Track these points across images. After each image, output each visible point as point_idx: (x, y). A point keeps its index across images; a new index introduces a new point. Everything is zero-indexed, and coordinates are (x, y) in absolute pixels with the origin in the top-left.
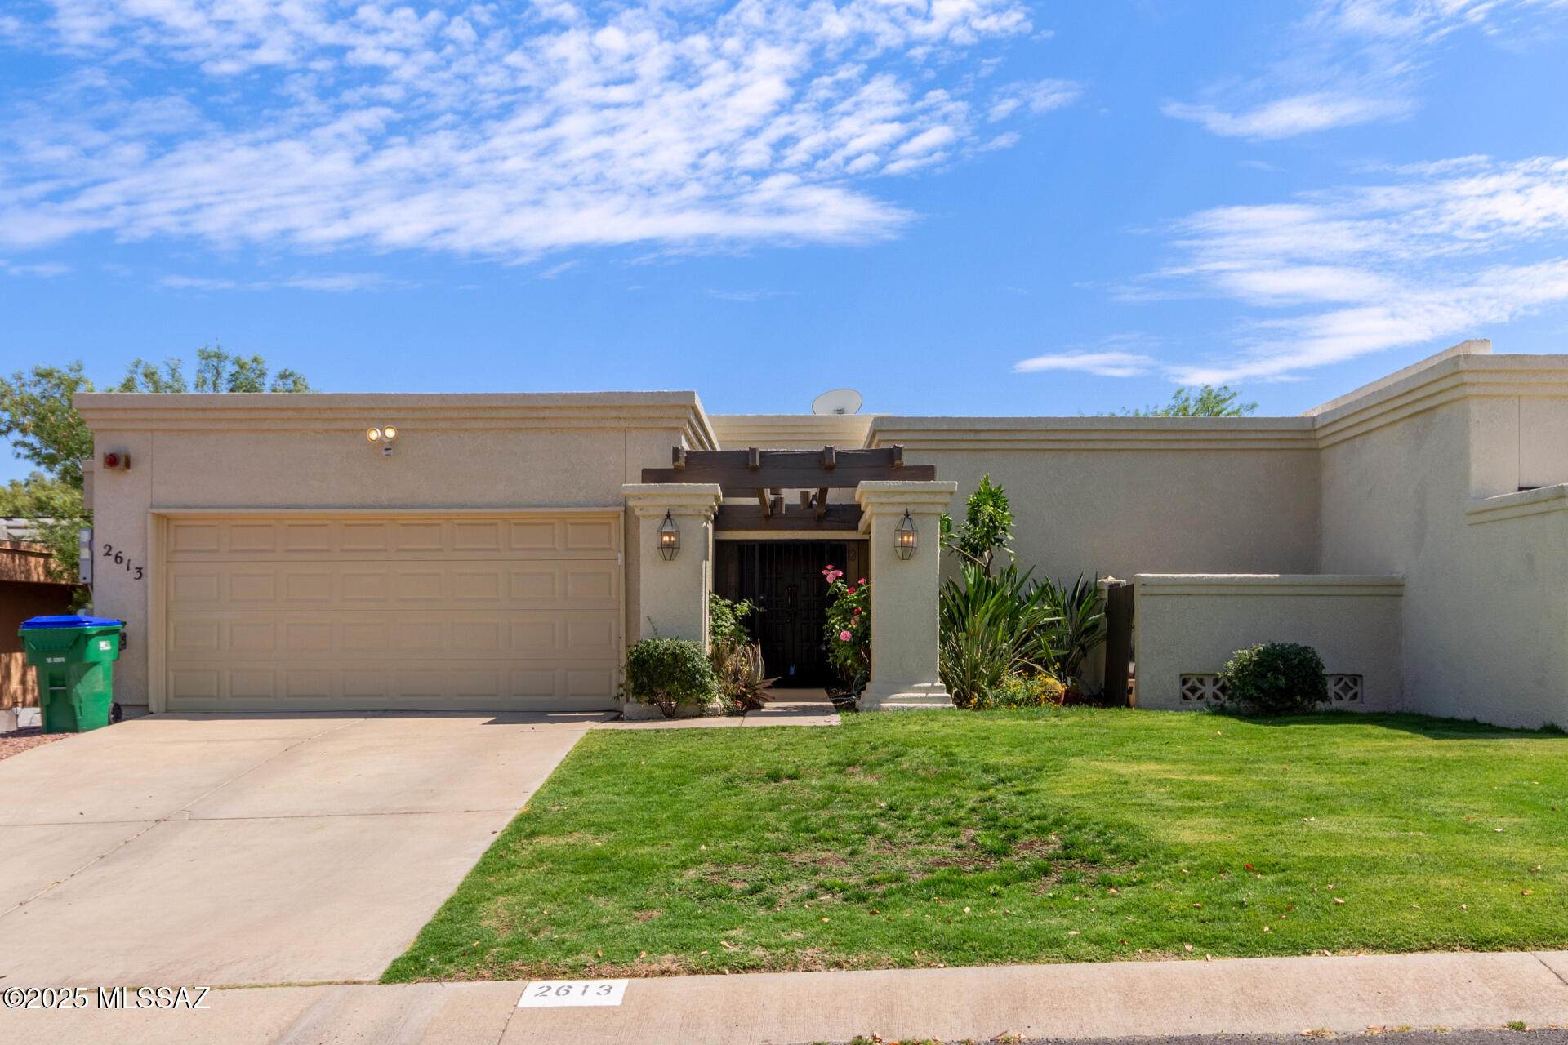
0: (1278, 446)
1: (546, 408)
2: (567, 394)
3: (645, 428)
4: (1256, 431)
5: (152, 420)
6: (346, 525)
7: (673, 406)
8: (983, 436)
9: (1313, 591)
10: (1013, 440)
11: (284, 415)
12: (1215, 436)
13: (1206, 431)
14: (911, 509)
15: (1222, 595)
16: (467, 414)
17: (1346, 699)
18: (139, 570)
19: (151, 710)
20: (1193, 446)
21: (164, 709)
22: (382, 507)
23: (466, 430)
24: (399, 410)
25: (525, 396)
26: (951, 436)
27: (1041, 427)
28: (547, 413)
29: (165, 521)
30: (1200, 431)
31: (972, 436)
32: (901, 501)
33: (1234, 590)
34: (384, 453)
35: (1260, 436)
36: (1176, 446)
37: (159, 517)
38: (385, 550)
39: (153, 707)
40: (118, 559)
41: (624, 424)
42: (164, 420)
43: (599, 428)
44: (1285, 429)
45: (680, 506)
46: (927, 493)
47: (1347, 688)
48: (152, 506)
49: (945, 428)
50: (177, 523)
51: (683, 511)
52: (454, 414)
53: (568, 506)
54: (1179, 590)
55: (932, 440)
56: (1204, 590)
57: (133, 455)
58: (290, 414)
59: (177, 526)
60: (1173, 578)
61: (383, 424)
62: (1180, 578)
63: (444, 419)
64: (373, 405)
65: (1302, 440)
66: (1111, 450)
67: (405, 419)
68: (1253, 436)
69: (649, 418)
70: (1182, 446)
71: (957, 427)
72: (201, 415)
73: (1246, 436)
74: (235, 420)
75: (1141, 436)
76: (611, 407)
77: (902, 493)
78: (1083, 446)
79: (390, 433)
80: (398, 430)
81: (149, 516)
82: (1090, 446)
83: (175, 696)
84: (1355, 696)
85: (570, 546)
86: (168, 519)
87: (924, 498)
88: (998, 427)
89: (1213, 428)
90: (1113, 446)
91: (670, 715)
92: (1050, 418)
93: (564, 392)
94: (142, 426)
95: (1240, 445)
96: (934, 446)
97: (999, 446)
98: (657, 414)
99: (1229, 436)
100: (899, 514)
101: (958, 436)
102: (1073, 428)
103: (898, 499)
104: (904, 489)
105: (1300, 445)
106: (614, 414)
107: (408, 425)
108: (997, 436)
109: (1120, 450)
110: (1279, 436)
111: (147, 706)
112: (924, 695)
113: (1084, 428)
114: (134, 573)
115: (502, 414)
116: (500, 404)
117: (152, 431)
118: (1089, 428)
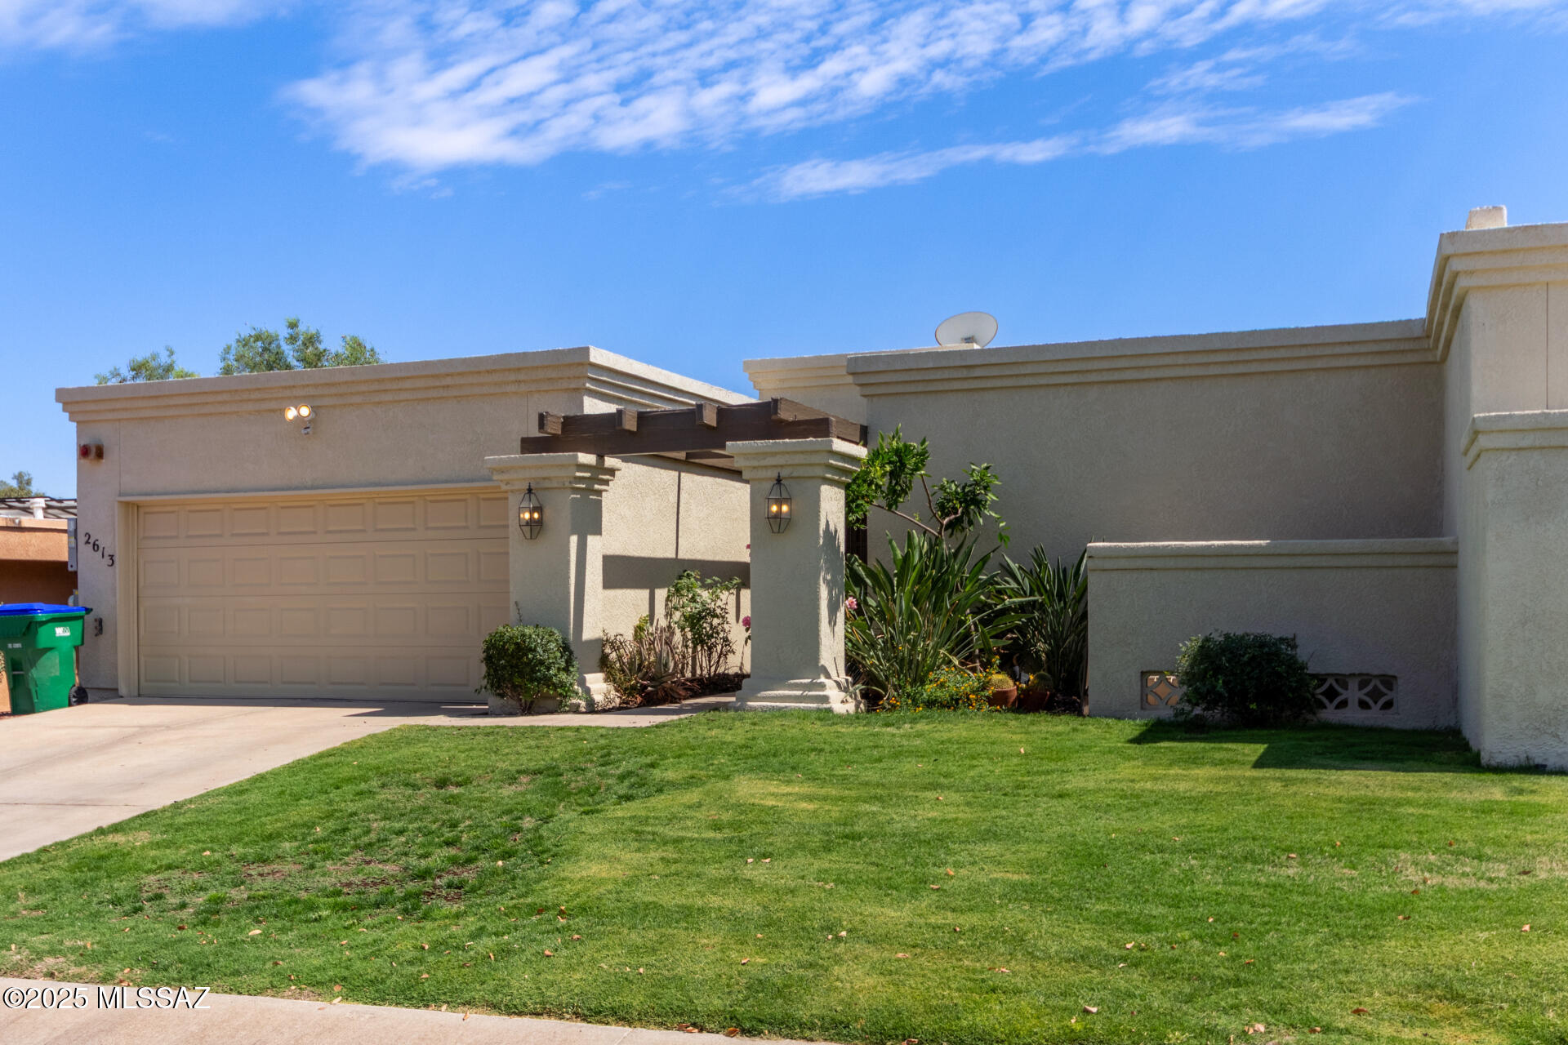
0: (1378, 361)
1: (448, 375)
2: (466, 359)
3: (547, 391)
4: (1342, 344)
5: (118, 410)
6: (282, 508)
7: (570, 365)
8: (978, 373)
9: (1324, 562)
10: (1017, 376)
11: (220, 398)
12: (1283, 353)
13: (1269, 348)
14: (784, 473)
15: (1197, 569)
16: (375, 387)
17: (1376, 708)
18: (112, 557)
19: (120, 694)
20: (1253, 368)
21: (136, 694)
22: (306, 488)
23: (379, 403)
24: (316, 386)
25: (426, 364)
26: (938, 375)
27: (1048, 356)
28: (448, 381)
29: (136, 508)
30: (1262, 348)
31: (964, 373)
32: (774, 463)
33: (1212, 562)
34: (303, 432)
35: (1348, 349)
36: (1232, 370)
37: (127, 504)
38: (315, 532)
39: (123, 690)
40: (96, 547)
41: (523, 388)
42: (126, 409)
43: (503, 393)
44: (1382, 337)
45: (544, 479)
46: (802, 452)
47: (1376, 695)
48: (120, 495)
49: (931, 365)
50: (148, 510)
51: (547, 484)
52: (364, 388)
53: (472, 481)
54: (1139, 563)
55: (919, 381)
56: (1171, 563)
57: (105, 444)
58: (225, 397)
59: (146, 513)
60: (1128, 547)
61: (297, 402)
62: (1138, 548)
63: (358, 393)
64: (292, 384)
65: (1411, 351)
66: (1144, 380)
67: (323, 396)
68: (1338, 350)
69: (549, 379)
70: (1241, 369)
71: (944, 363)
72: (154, 403)
73: (1328, 351)
74: (184, 405)
75: (1181, 360)
76: (509, 370)
77: (774, 454)
78: (1106, 377)
79: (305, 411)
80: (314, 409)
81: (116, 504)
82: (1116, 376)
83: (146, 681)
84: (1388, 705)
85: (483, 524)
86: (138, 507)
87: (799, 459)
88: (994, 360)
89: (1278, 344)
90: (1146, 374)
91: (528, 710)
92: (1059, 345)
93: (463, 357)
94: (110, 416)
95: (1319, 364)
96: (920, 388)
97: (998, 383)
98: (554, 375)
99: (1303, 353)
100: (770, 479)
101: (947, 374)
102: (1090, 355)
103: (770, 461)
104: (773, 450)
105: (1410, 358)
106: (512, 377)
107: (327, 402)
108: (995, 372)
109: (1157, 379)
110: (1375, 348)
111: (116, 690)
112: (799, 693)
113: (1103, 354)
114: (107, 560)
115: (408, 384)
116: (404, 374)
117: (119, 420)
118: (1111, 353)
